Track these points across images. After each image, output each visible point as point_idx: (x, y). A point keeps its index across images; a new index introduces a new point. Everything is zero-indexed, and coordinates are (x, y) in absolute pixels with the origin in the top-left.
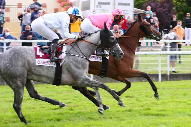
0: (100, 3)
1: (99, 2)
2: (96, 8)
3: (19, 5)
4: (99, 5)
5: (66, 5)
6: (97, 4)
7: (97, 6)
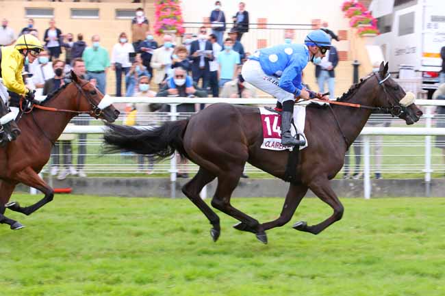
0: (435, 19)
1: (432, 17)
2: (427, 30)
3: (261, 23)
4: (433, 23)
5: (360, 23)
6: (428, 20)
7: (429, 26)
